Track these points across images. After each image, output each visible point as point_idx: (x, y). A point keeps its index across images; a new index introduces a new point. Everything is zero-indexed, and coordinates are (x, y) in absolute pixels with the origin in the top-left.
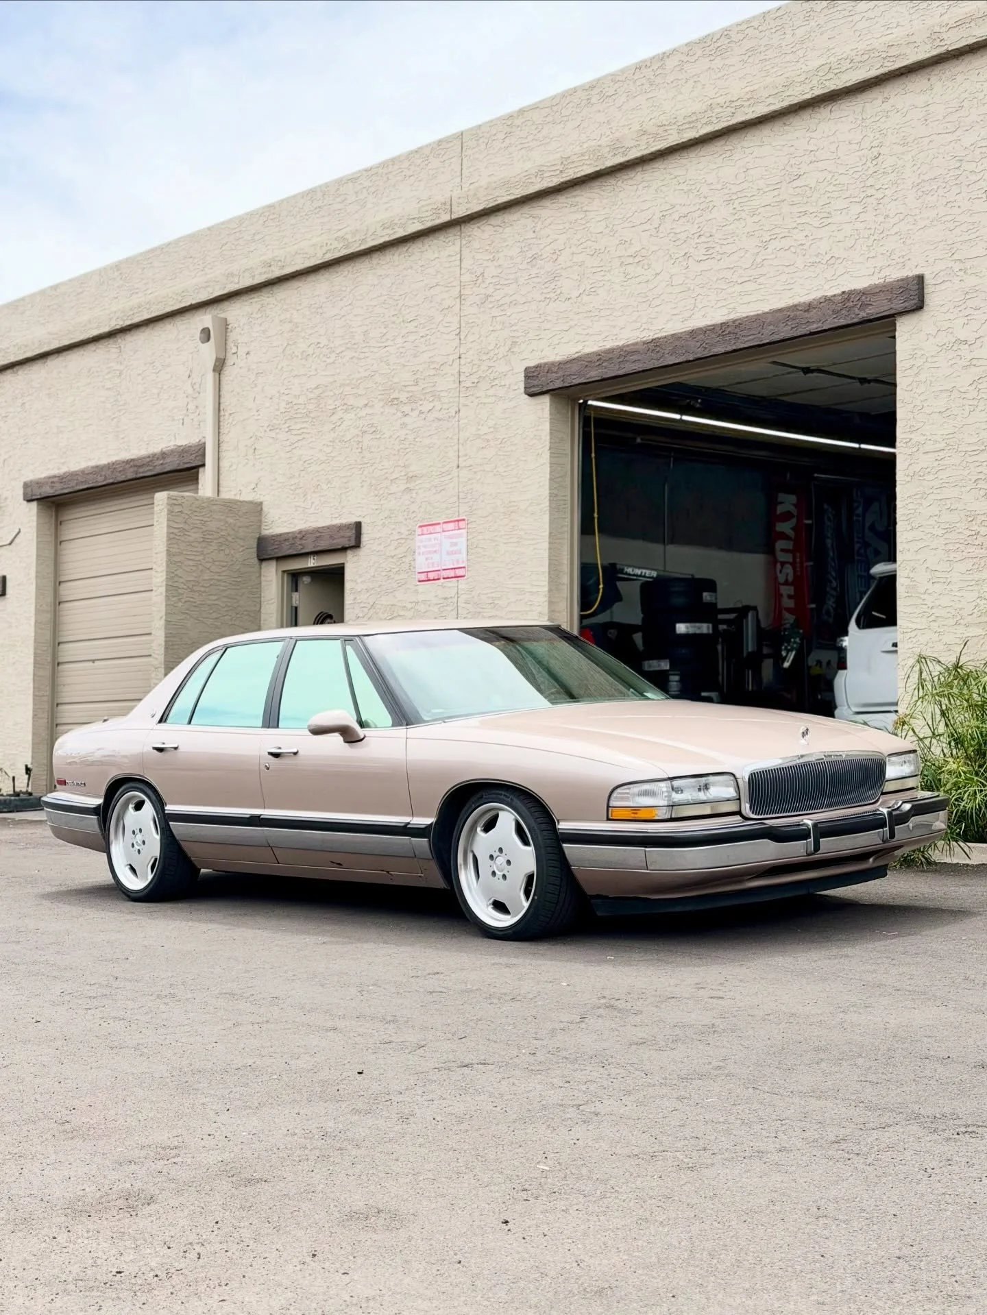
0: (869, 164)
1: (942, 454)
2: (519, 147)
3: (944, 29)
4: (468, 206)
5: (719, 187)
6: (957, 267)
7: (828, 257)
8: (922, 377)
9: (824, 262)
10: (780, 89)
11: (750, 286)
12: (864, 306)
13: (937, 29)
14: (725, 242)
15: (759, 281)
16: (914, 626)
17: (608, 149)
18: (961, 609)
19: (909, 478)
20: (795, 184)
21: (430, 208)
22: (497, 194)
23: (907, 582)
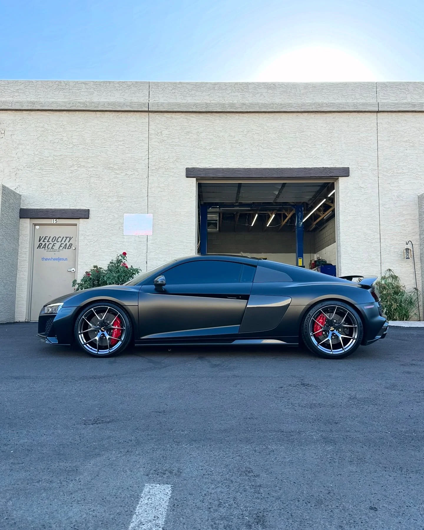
0: (329, 134)
1: (356, 217)
2: (180, 94)
3: (358, 105)
4: (158, 108)
5: (272, 128)
6: (360, 168)
7: (315, 156)
8: (349, 195)
9: (313, 158)
10: (300, 105)
11: (285, 159)
12: (331, 172)
13: (356, 104)
14: (275, 145)
15: (288, 158)
16: (347, 262)
17: (228, 106)
18: (363, 258)
19: (344, 222)
20: (302, 133)
21: (137, 103)
22: (174, 107)
23: (344, 250)
